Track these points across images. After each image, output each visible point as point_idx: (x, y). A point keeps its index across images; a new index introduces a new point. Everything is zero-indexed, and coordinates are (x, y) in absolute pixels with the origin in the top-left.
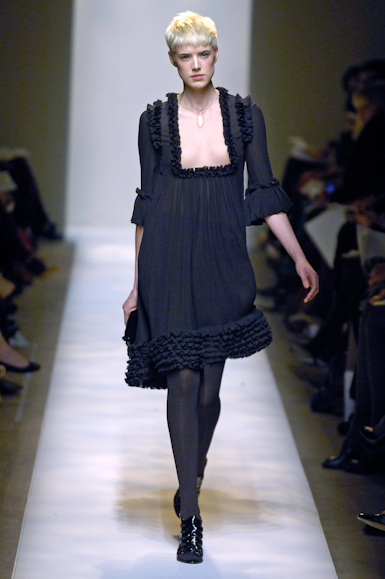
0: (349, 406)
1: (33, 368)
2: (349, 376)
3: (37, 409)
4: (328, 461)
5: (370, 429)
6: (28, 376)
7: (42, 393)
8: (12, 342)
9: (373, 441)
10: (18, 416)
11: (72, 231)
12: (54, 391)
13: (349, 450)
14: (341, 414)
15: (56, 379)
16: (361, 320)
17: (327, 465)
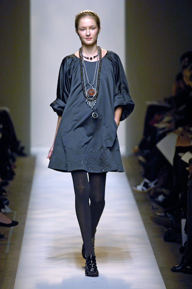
0: (184, 237)
1: (15, 223)
2: (183, 221)
4: (174, 267)
7: (20, 236)
8: (3, 210)
12: (25, 236)
13: (185, 261)
14: (181, 242)
15: (27, 229)
17: (174, 270)
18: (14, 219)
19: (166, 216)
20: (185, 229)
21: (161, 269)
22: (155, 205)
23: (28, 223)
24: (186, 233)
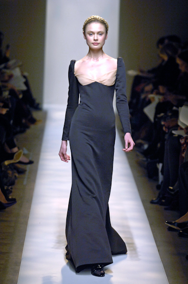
0: (161, 178)
1: (31, 162)
3: (33, 180)
4: (152, 200)
5: (171, 188)
6: (29, 166)
7: (34, 172)
9: (173, 193)
10: (25, 183)
11: (45, 106)
12: (39, 172)
13: (161, 196)
14: (157, 180)
15: (40, 167)
16: (166, 142)
17: (152, 202)
18: (31, 159)
19: (147, 160)
20: (162, 171)
21: (143, 202)
22: (138, 153)
23: (41, 162)
24: (162, 174)
